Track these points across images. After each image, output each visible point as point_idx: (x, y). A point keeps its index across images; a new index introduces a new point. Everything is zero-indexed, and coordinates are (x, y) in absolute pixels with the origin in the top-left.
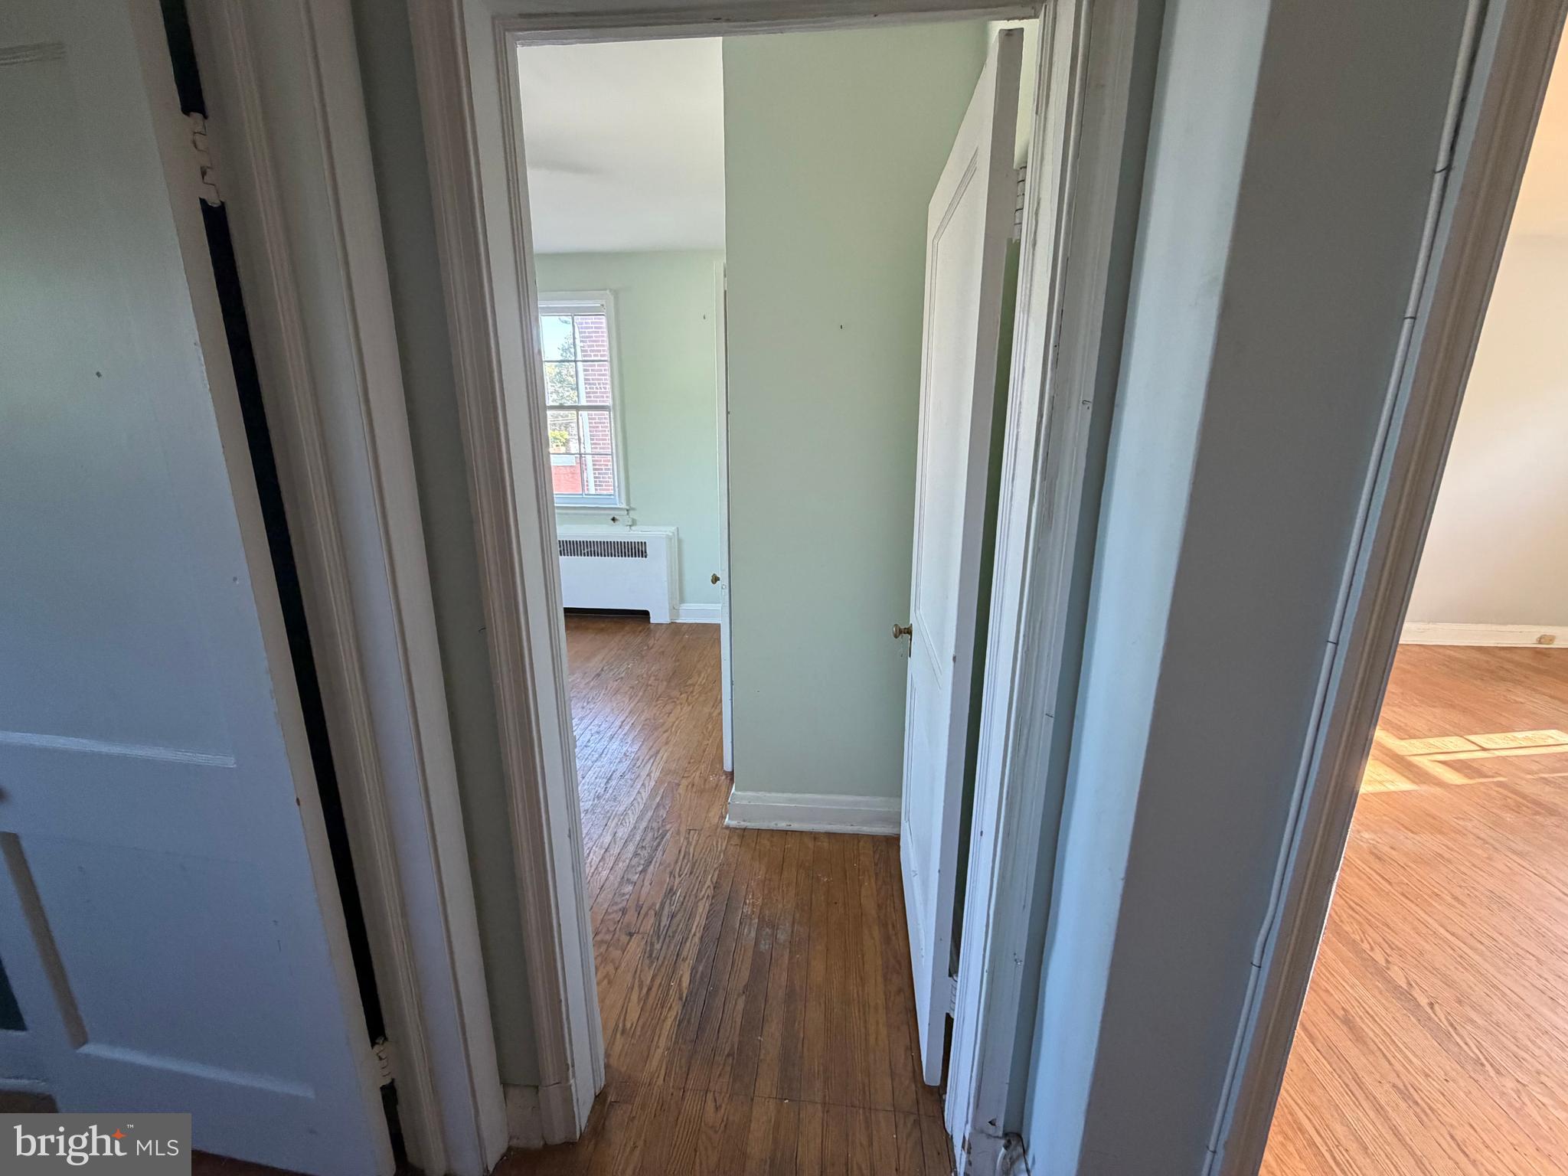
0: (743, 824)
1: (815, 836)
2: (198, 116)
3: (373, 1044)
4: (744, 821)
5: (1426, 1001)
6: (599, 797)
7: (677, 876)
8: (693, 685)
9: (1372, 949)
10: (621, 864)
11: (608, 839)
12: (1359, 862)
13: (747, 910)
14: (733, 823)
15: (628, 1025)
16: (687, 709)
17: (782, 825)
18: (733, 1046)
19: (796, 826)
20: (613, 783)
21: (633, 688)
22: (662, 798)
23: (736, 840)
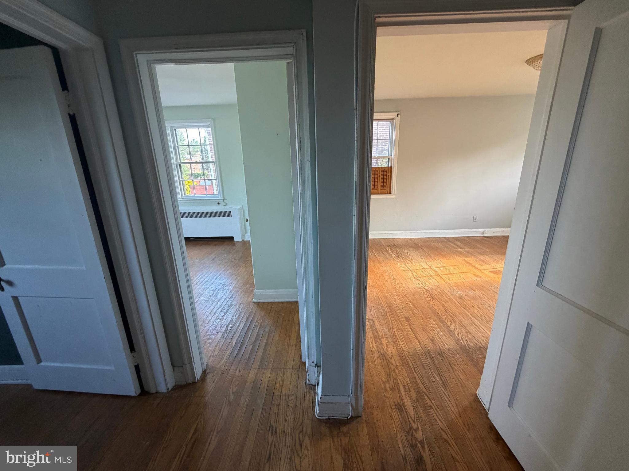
0: (259, 301)
1: (282, 303)
2: (66, 91)
3: (131, 352)
4: (259, 300)
5: (457, 333)
6: (211, 296)
7: (235, 316)
8: (248, 261)
9: (448, 322)
10: (216, 315)
11: (212, 307)
12: (454, 300)
13: (257, 324)
14: (256, 301)
15: (214, 355)
16: (244, 268)
17: (272, 300)
18: (246, 357)
19: (276, 300)
20: (216, 292)
21: (226, 263)
22: (233, 295)
23: (256, 306)
